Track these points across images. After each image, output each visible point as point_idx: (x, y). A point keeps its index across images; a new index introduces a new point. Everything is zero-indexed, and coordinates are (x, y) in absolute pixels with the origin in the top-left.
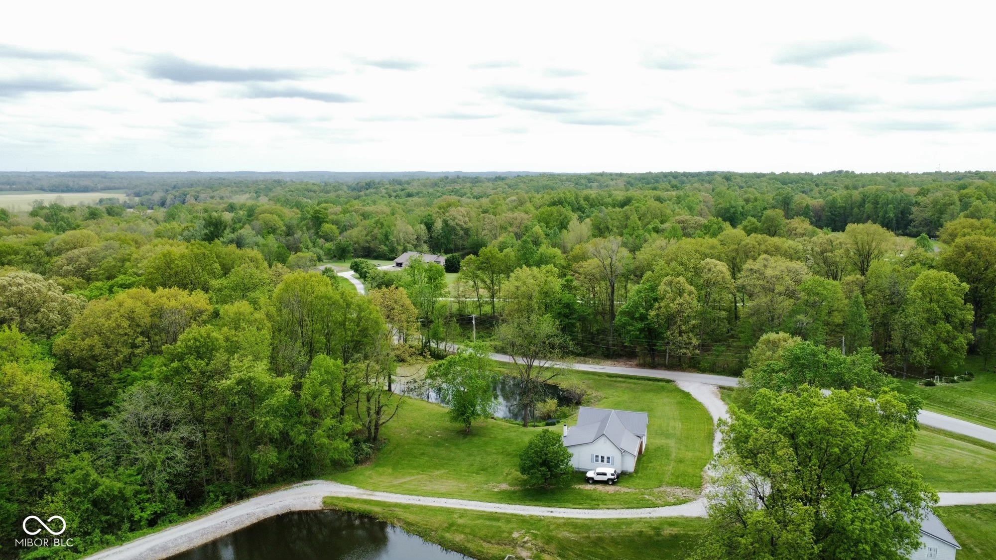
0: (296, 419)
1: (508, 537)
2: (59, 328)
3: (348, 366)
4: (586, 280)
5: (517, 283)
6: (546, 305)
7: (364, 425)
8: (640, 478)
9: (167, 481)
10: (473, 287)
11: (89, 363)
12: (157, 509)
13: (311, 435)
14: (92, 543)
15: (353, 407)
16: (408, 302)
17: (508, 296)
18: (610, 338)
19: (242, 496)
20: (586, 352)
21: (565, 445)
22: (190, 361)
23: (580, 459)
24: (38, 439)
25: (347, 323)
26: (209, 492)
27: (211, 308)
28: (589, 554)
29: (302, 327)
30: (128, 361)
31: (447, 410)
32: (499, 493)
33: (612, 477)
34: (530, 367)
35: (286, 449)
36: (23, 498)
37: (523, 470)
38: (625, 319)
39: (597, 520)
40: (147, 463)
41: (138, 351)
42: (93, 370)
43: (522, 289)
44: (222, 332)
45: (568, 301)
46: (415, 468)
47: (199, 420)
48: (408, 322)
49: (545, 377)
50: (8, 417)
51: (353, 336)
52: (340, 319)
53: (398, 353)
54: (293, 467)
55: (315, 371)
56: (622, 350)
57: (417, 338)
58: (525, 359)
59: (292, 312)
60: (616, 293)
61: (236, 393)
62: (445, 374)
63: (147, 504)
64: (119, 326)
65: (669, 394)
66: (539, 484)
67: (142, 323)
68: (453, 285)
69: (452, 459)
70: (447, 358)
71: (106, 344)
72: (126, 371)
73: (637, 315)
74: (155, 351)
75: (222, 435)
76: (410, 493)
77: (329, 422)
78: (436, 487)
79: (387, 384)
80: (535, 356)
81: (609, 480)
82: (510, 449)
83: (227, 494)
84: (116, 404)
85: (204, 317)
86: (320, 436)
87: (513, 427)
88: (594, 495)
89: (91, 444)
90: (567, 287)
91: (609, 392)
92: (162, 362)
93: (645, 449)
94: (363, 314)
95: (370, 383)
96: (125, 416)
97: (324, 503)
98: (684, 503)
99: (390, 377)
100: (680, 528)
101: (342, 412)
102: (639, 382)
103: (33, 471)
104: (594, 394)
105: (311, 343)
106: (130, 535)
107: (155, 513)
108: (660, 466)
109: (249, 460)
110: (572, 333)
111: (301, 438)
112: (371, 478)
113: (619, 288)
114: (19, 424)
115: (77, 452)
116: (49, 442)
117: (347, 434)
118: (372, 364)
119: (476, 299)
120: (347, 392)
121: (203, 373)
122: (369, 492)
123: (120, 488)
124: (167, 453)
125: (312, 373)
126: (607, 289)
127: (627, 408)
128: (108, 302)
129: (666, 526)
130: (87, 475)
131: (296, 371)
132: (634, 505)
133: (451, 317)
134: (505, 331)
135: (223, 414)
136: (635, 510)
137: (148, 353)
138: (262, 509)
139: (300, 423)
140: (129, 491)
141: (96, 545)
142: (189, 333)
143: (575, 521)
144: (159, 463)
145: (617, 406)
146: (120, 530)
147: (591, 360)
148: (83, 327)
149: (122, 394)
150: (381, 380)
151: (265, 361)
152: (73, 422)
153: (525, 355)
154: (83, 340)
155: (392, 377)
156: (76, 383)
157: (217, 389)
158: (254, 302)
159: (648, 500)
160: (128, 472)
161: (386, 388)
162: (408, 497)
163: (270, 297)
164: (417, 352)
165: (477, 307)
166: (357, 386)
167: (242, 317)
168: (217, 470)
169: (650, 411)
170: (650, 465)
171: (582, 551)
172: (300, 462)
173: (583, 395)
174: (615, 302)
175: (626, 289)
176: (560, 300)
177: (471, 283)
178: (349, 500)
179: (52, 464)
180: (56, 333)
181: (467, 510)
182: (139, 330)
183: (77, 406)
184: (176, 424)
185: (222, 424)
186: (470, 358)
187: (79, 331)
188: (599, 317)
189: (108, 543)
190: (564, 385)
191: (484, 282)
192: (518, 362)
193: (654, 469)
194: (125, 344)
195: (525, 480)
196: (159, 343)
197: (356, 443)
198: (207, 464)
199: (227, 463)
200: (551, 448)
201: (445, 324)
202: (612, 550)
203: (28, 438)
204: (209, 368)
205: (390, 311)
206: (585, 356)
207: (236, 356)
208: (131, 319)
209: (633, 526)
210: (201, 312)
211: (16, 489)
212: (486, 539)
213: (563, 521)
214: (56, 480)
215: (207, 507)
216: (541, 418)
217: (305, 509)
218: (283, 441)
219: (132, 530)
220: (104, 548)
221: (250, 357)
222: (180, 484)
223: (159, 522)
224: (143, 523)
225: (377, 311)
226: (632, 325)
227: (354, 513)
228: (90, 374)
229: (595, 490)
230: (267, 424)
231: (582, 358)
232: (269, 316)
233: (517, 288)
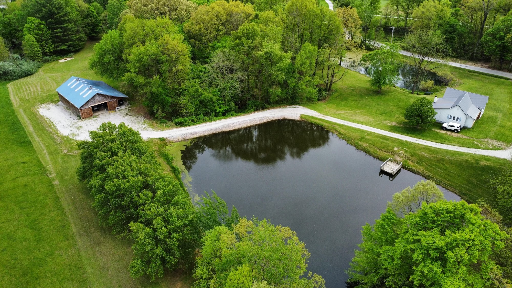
0: (291, 75)
1: (391, 149)
2: (186, 18)
3: (320, 50)
4: (469, 11)
5: (423, 10)
6: (439, 25)
7: (325, 82)
8: (474, 132)
9: (231, 97)
10: (396, 10)
11: (199, 37)
12: (226, 108)
13: (298, 83)
14: (199, 119)
15: (320, 72)
16: (357, 17)
17: (416, 17)
18: (476, 49)
19: (263, 108)
20: (458, 56)
21: (433, 107)
22: (244, 40)
23: (440, 116)
24: (178, 70)
25: (322, 27)
26: (249, 104)
27: (254, 13)
28: (434, 166)
29: (298, 26)
30: (215, 37)
31: (370, 79)
32: (390, 127)
33: (458, 129)
34: (422, 61)
35: (285, 89)
36: (173, 96)
37: (406, 117)
38: (489, 38)
39: (443, 149)
40: (223, 87)
41: (220, 33)
42: (200, 41)
43: (426, 13)
44: (259, 26)
45: (453, 23)
46: (348, 107)
47: (246, 70)
48: (355, 28)
49: (430, 68)
50: (166, 60)
51: (324, 34)
52: (319, 24)
53: (347, 45)
54: (288, 98)
55: (304, 52)
56: (481, 57)
57: (359, 37)
58: (420, 56)
59: (294, 18)
60: (487, 21)
61: (264, 59)
62: (372, 60)
63: (222, 106)
64: (212, 20)
65: (506, 87)
66: (414, 126)
67: (222, 18)
68: (384, 8)
69: (368, 105)
70: (375, 51)
71: (206, 28)
72: (215, 42)
73: (498, 36)
74: (228, 34)
75: (256, 78)
76: (344, 119)
77: (307, 78)
78: (357, 118)
79: (339, 62)
80: (426, 54)
81: (455, 130)
82: (401, 105)
83: (257, 106)
84: (210, 58)
85: (251, 18)
86: (302, 85)
87: (405, 93)
88: (444, 136)
89: (199, 75)
90: (455, 14)
91: (466, 81)
92: (231, 40)
93: (482, 116)
94: (331, 22)
95: (331, 60)
96: (214, 64)
97: (301, 117)
98: (498, 150)
99: (341, 58)
100: (492, 162)
101: (314, 74)
102: (488, 77)
103: (176, 85)
104: (458, 81)
105: (302, 36)
106: (215, 118)
107: (225, 110)
108: (489, 127)
109: (268, 92)
110: (451, 43)
111: (293, 84)
112: (325, 109)
113: (489, 18)
114: (171, 63)
115: (193, 78)
116: (182, 73)
117: (315, 86)
118: (333, 50)
119: (397, 17)
120: (318, 63)
121: (249, 47)
122: (323, 115)
123: (211, 97)
124: (231, 83)
125: (302, 52)
126: (481, 17)
127: (476, 92)
128: (207, 7)
129: (483, 160)
130: (197, 89)
131: (293, 50)
132: (466, 146)
133: (380, 27)
134: (411, 39)
135: (257, 68)
136: (467, 148)
137: (224, 34)
138: (272, 115)
139: (293, 77)
140: (215, 99)
141: (201, 121)
142: (244, 26)
143: (430, 147)
144: (228, 88)
145: (470, 89)
146: (211, 115)
147: (460, 61)
148: (196, 19)
149: (213, 54)
150: (336, 59)
151: (279, 44)
152: (192, 64)
153: (420, 53)
154: (196, 25)
155: (343, 58)
156: (193, 46)
157: (255, 56)
158: (275, 11)
159: (476, 144)
160: (214, 90)
161: (338, 63)
162: (342, 121)
163: (284, 9)
164: (358, 45)
165: (396, 22)
166: (323, 61)
167: (269, 19)
168: (253, 94)
169: (491, 95)
170: (483, 126)
171: (431, 163)
172: (291, 96)
173: (451, 80)
174: (485, 26)
175: (494, 19)
176: (449, 22)
177: (395, 7)
178: (313, 117)
179: (184, 83)
180: (184, 21)
181: (372, 132)
182: (221, 22)
183: (194, 58)
184: (236, 71)
185: (256, 73)
186: (388, 52)
187: (194, 21)
188: (472, 35)
189: (206, 120)
190: (440, 73)
191: (403, 7)
192: (415, 57)
193: (484, 128)
194: (214, 29)
195: (406, 122)
196: (230, 30)
197: (320, 90)
198: (249, 91)
199: (257, 92)
200: (425, 108)
201: (376, 31)
202: (447, 166)
203: (174, 70)
204: (252, 45)
205: (346, 21)
206: (457, 57)
207: (266, 40)
208: (217, 16)
209: (464, 156)
210: (250, 15)
211: (170, 92)
212: (379, 148)
213: (423, 146)
214: (185, 90)
215: (248, 111)
216: (422, 90)
217: (292, 118)
218: (284, 85)
219: (216, 116)
220: (204, 122)
221: (272, 41)
222: (236, 99)
223: (227, 114)
224: (220, 114)
225: (339, 21)
226: (493, 42)
227: (315, 124)
228: (199, 42)
229: (446, 134)
230: (277, 76)
231: (455, 59)
232: (283, 20)
233: (423, 13)
